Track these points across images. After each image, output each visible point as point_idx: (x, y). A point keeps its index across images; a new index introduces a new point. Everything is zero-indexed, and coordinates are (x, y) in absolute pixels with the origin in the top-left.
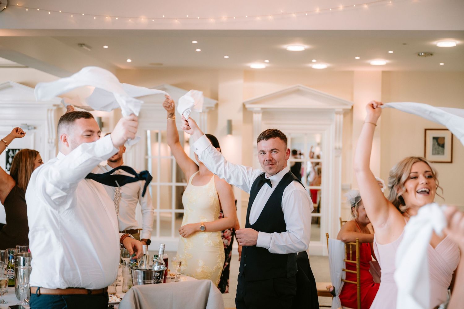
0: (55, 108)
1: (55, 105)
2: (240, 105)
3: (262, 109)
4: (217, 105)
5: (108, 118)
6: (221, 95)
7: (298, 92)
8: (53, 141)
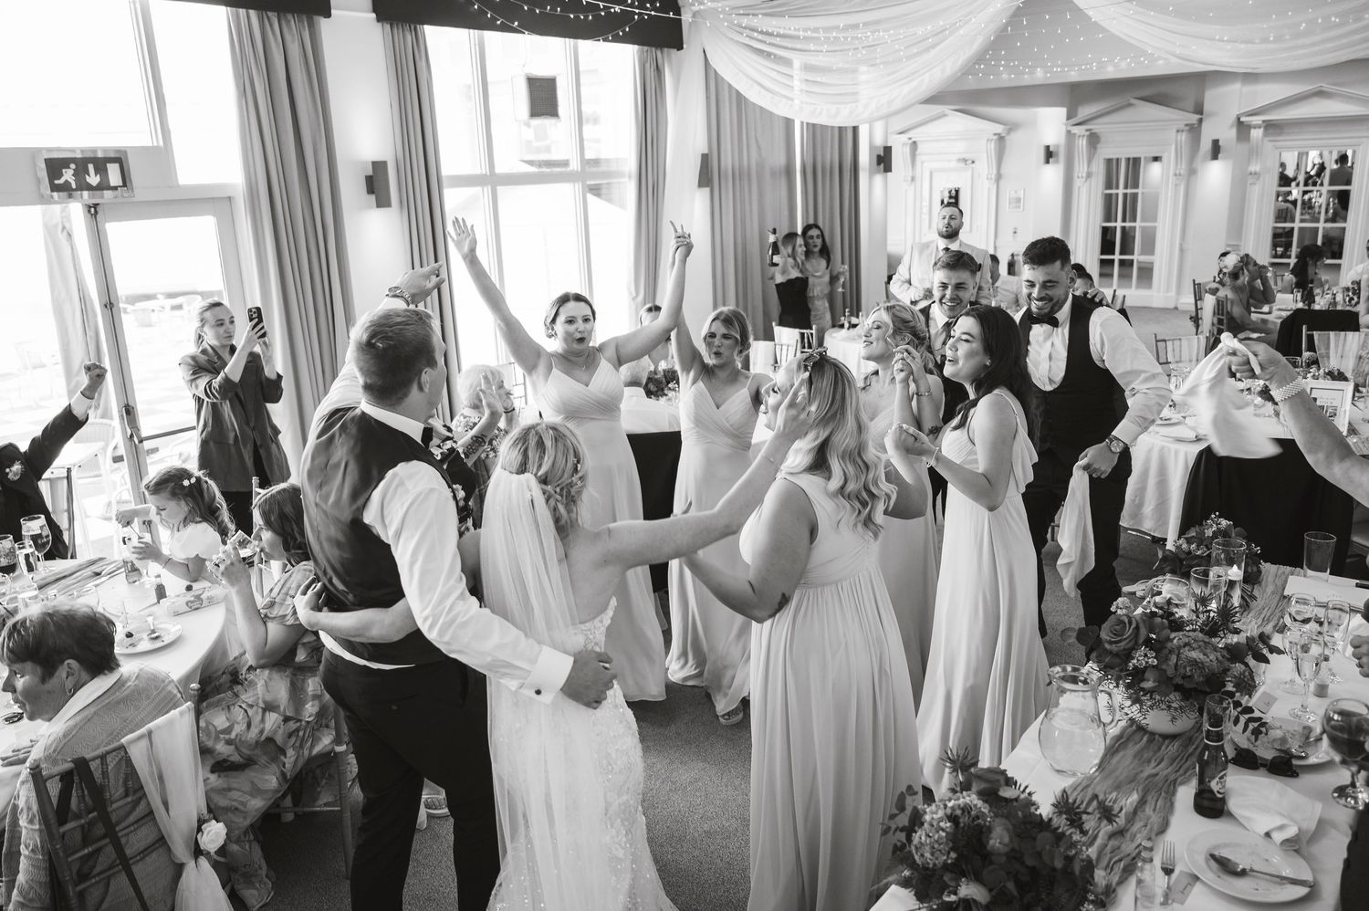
0: (996, 137)
1: (995, 134)
2: (1233, 118)
3: (1264, 121)
4: (1200, 121)
5: (1058, 146)
6: (1206, 108)
7: (1320, 94)
8: (993, 176)
